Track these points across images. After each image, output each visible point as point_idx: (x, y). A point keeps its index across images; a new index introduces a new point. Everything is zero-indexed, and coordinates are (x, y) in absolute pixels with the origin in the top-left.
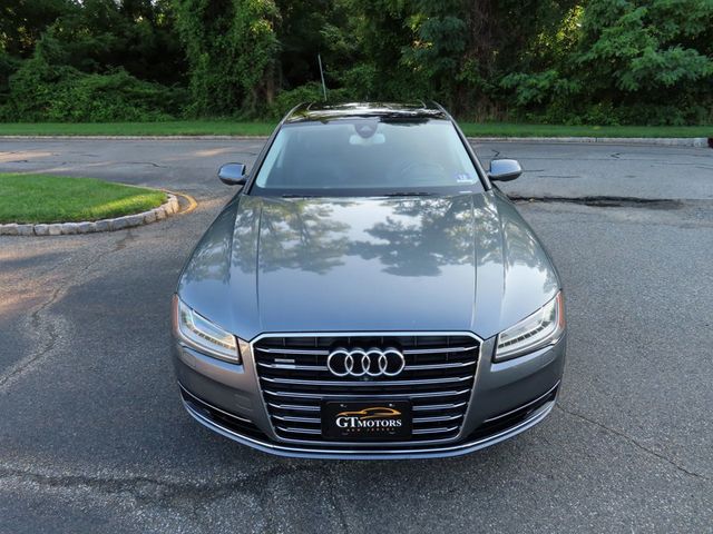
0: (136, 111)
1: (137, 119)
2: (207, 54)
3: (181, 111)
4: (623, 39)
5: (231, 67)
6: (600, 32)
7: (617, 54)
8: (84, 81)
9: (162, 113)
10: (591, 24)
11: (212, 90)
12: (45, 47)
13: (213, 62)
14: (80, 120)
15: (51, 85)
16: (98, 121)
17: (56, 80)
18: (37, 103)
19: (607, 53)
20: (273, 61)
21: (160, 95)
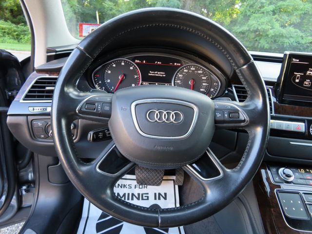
3: (21, 39)
4: (262, 20)
6: (249, 16)
7: (259, 28)
9: (10, 38)
10: (246, 12)
19: (254, 27)
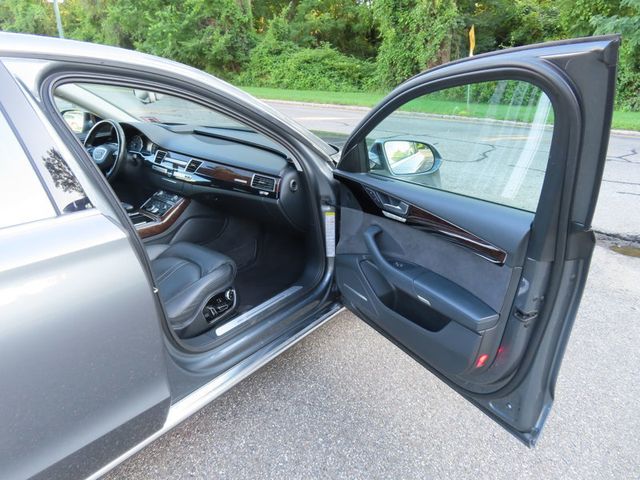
0: (327, 82)
1: (326, 88)
2: (393, 30)
3: (363, 83)
5: (413, 43)
8: (296, 55)
9: (349, 84)
11: (392, 64)
12: (276, 26)
13: (398, 38)
14: (287, 87)
15: (275, 58)
16: (299, 89)
17: (279, 52)
18: (264, 71)
20: (450, 36)
21: (350, 68)
